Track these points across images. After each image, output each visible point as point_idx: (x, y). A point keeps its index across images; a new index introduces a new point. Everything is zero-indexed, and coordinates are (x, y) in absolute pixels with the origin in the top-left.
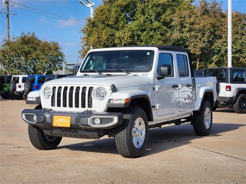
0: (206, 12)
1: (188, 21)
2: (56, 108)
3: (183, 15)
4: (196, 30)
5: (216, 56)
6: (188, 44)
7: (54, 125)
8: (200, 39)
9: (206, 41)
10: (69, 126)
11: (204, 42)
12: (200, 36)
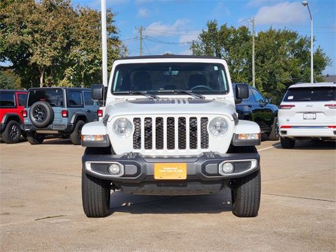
0: (51, 8)
1: (29, 20)
2: (154, 152)
3: (21, 10)
4: (42, 31)
5: (70, 68)
6: (31, 51)
7: (157, 177)
8: (50, 45)
9: (59, 47)
10: (184, 177)
11: (55, 49)
12: (48, 41)
